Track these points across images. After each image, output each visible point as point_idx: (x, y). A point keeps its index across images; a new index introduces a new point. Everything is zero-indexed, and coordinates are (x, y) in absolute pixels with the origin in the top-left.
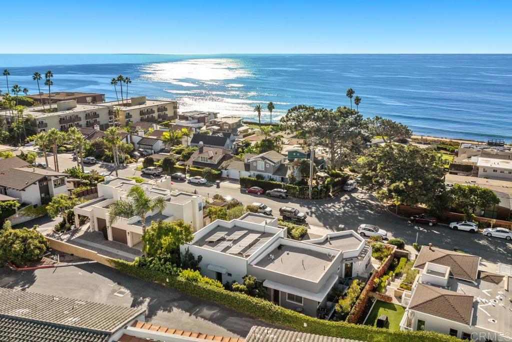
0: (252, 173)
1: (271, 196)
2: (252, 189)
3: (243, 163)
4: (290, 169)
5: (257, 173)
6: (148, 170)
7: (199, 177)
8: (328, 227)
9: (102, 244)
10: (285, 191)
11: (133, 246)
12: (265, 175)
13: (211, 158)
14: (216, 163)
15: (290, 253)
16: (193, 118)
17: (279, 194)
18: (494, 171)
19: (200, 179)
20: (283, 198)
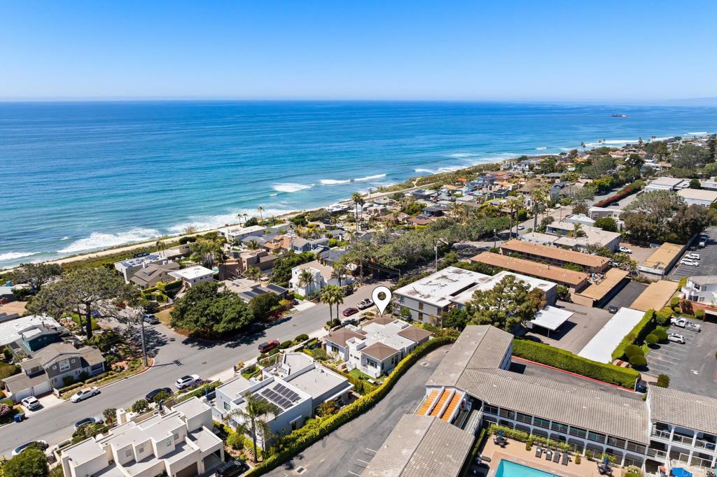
0: (52, 379)
5: (60, 377)
18: (201, 279)
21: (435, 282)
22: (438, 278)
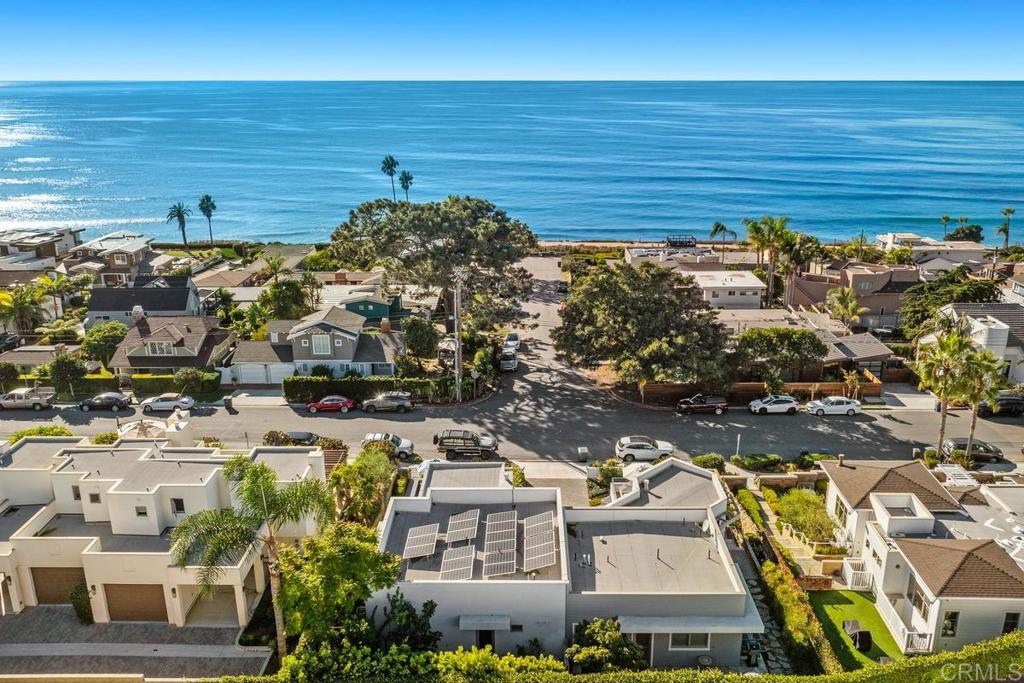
0: (299, 363)
1: (376, 411)
2: (326, 401)
3: (268, 343)
4: (386, 344)
5: (312, 363)
6: (13, 397)
7: (174, 395)
8: (550, 457)
9: (87, 641)
10: (408, 394)
11: (186, 622)
12: (333, 363)
13: (181, 343)
14: (196, 354)
15: (606, 538)
16: (23, 248)
17: (396, 403)
18: (730, 293)
19: (176, 399)
20: (407, 410)
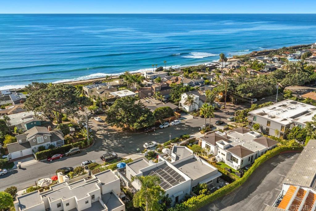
0: (33, 147)
2: (54, 157)
3: (18, 144)
5: (37, 146)
17: (76, 151)
21: (278, 108)
22: (280, 106)
